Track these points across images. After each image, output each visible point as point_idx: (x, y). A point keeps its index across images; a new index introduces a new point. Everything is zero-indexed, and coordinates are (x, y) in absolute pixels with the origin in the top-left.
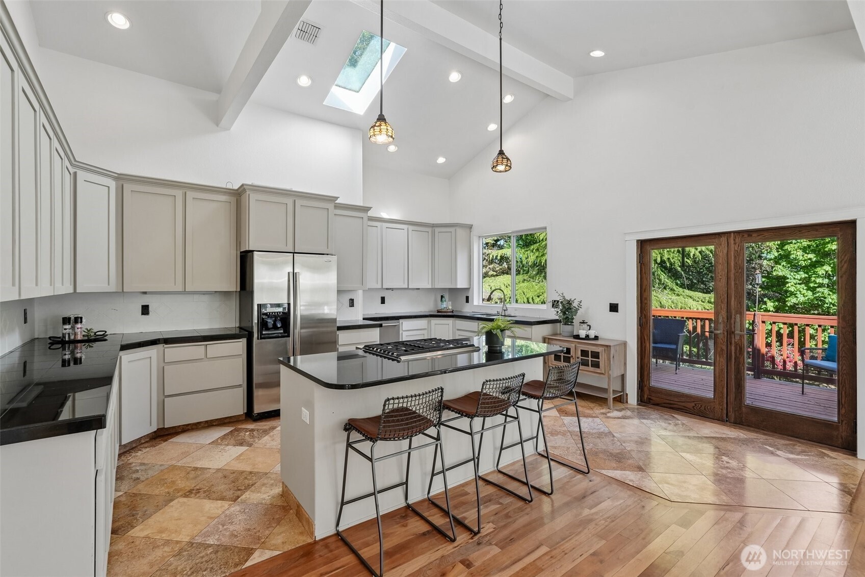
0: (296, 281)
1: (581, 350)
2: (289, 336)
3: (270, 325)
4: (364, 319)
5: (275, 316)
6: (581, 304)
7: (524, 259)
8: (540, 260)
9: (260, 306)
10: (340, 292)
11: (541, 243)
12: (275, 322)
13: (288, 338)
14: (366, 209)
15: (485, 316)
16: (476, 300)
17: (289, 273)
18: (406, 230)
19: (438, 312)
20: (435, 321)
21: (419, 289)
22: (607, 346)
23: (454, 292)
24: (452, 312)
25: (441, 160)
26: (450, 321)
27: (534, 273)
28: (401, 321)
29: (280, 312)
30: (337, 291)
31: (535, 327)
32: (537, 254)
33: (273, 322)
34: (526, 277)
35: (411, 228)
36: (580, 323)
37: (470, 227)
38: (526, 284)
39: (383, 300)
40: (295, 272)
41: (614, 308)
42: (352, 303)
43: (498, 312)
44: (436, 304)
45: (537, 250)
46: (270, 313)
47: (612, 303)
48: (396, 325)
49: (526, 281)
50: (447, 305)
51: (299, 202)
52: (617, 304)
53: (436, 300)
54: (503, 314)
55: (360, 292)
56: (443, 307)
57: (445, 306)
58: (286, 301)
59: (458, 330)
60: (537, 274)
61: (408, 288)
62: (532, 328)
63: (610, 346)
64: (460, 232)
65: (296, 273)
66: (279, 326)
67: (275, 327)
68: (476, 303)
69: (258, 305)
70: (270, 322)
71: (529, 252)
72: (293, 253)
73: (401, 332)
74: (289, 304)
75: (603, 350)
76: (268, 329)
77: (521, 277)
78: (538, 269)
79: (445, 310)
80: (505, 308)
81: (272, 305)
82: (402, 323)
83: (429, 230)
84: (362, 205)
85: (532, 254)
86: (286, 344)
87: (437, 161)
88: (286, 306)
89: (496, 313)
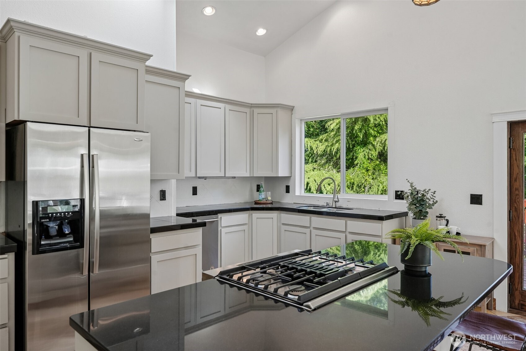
0: (93, 167)
1: (444, 249)
2: (82, 246)
3: (53, 232)
4: (178, 215)
5: (60, 219)
6: (434, 195)
7: (314, 148)
8: (331, 149)
9: (36, 204)
10: (153, 181)
11: (329, 134)
12: (60, 226)
13: (80, 250)
14: (184, 78)
15: (312, 209)
16: (298, 190)
17: (82, 155)
18: (223, 109)
19: (256, 203)
20: (256, 215)
21: (234, 177)
22: (481, 246)
23: (272, 181)
24: (272, 203)
25: (261, 32)
26: (274, 215)
27: (323, 162)
28: (220, 215)
29: (68, 212)
30: (151, 180)
31: (385, 223)
32: (326, 144)
33: (57, 227)
34: (315, 166)
35: (228, 107)
36: (437, 217)
37: (291, 109)
38: (316, 172)
39: (195, 191)
40: (91, 154)
41: (476, 199)
42: (163, 195)
43: (327, 203)
44: (252, 195)
45: (326, 140)
46: (52, 214)
47: (472, 194)
48: (214, 221)
49: (315, 170)
50: (265, 196)
51: (97, 56)
52: (481, 195)
53: (251, 190)
54: (334, 206)
55: (174, 182)
56: (261, 198)
57: (263, 197)
58: (77, 196)
59: (284, 224)
60: (327, 162)
61: (225, 177)
62: (382, 224)
63: (485, 246)
64: (282, 115)
65: (93, 156)
66: (67, 232)
67: (61, 234)
68: (297, 193)
69: (33, 202)
70: (52, 227)
71: (318, 142)
72: (89, 127)
73: (219, 229)
74: (82, 201)
75: (474, 250)
76: (49, 237)
77: (310, 166)
78: (327, 158)
79: (264, 201)
80: (336, 200)
81: (57, 203)
82: (221, 217)
83: (247, 110)
84: (175, 70)
85: (320, 144)
86: (77, 257)
87: (257, 34)
88: (78, 203)
89: (325, 204)
